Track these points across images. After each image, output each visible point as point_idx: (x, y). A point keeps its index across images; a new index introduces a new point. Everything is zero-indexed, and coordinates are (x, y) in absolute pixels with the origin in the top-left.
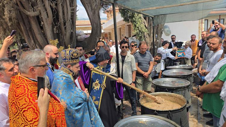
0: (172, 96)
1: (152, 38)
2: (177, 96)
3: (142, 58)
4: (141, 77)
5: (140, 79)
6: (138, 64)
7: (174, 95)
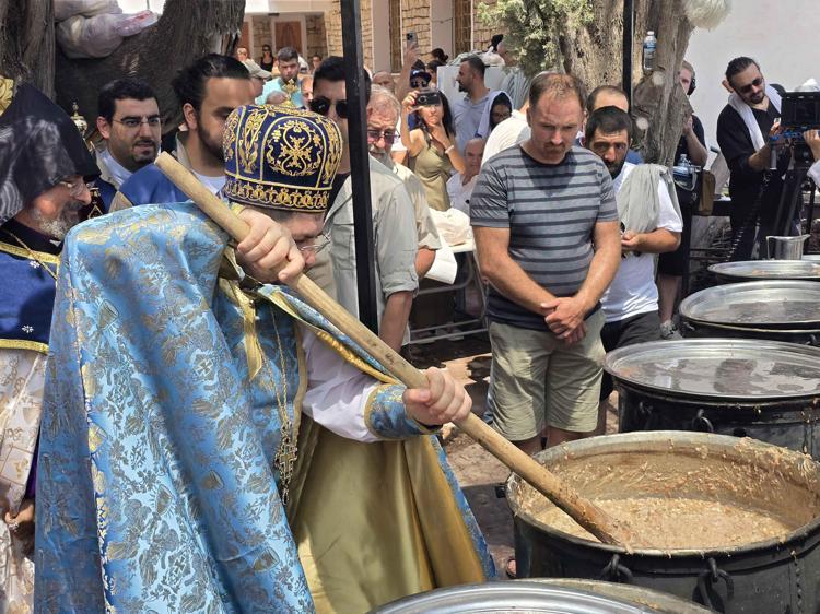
0: (735, 459)
1: (619, 59)
2: (768, 456)
3: (541, 194)
4: (528, 335)
5: (526, 344)
6: (513, 235)
7: (751, 453)
